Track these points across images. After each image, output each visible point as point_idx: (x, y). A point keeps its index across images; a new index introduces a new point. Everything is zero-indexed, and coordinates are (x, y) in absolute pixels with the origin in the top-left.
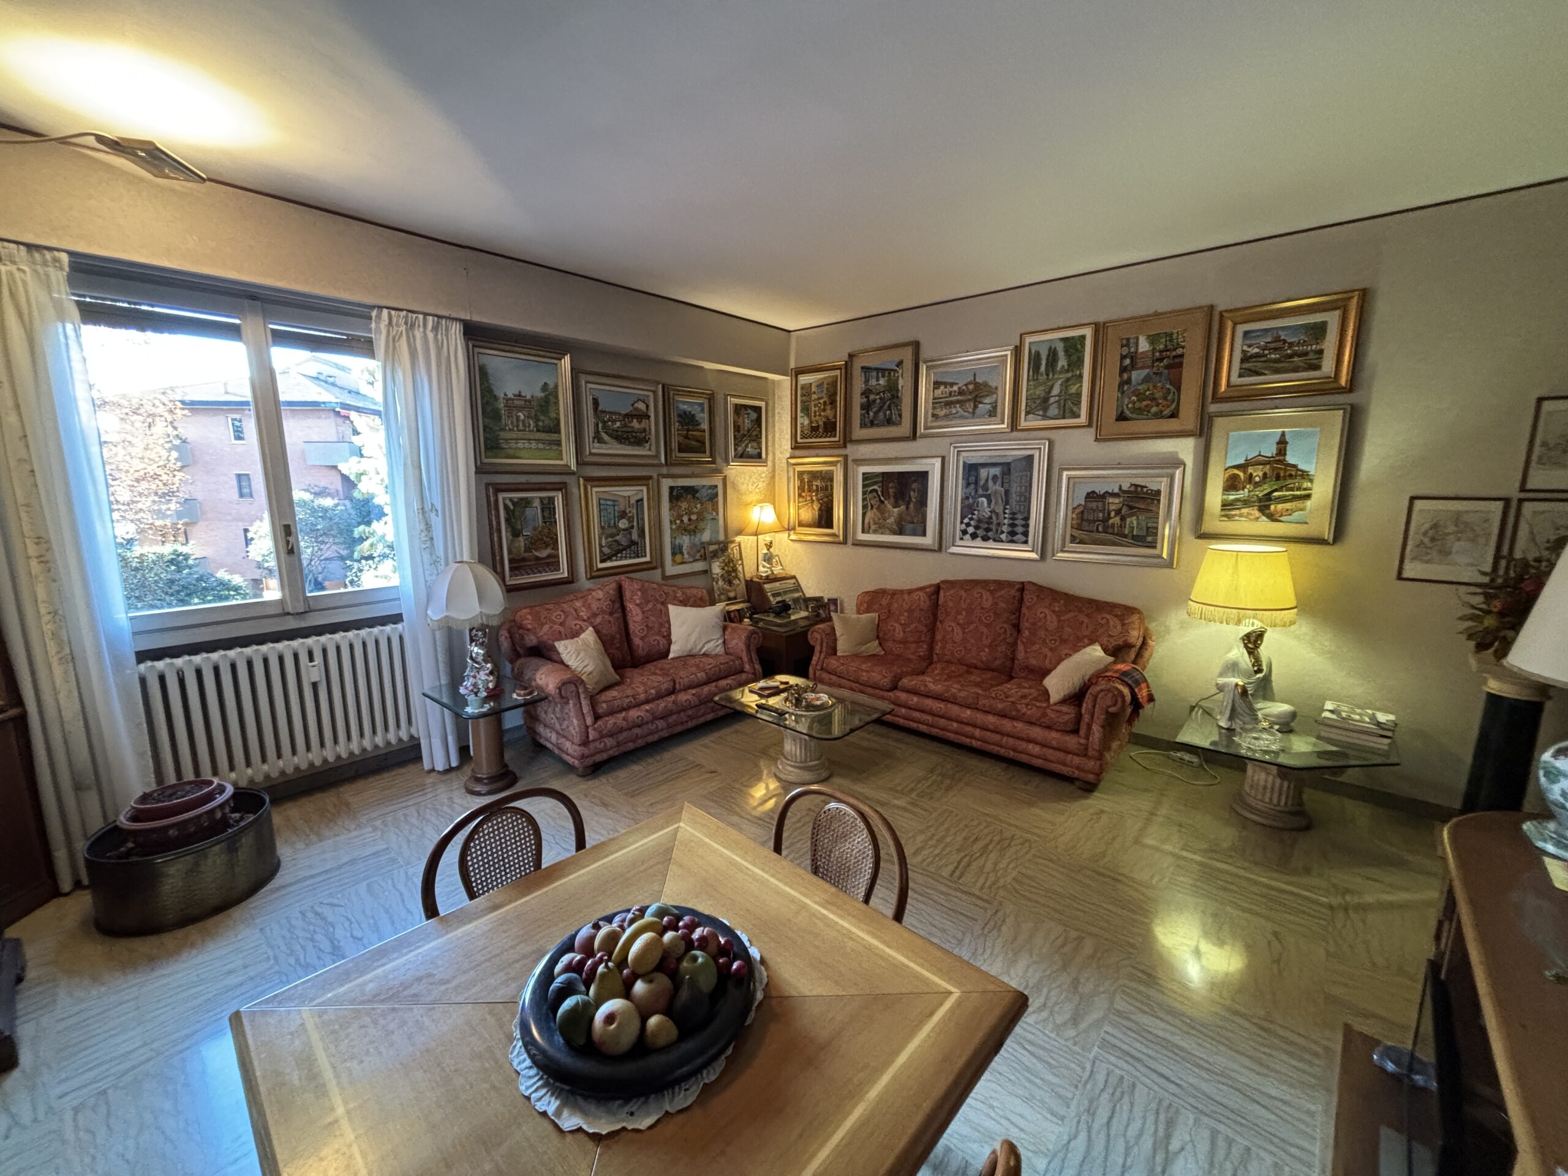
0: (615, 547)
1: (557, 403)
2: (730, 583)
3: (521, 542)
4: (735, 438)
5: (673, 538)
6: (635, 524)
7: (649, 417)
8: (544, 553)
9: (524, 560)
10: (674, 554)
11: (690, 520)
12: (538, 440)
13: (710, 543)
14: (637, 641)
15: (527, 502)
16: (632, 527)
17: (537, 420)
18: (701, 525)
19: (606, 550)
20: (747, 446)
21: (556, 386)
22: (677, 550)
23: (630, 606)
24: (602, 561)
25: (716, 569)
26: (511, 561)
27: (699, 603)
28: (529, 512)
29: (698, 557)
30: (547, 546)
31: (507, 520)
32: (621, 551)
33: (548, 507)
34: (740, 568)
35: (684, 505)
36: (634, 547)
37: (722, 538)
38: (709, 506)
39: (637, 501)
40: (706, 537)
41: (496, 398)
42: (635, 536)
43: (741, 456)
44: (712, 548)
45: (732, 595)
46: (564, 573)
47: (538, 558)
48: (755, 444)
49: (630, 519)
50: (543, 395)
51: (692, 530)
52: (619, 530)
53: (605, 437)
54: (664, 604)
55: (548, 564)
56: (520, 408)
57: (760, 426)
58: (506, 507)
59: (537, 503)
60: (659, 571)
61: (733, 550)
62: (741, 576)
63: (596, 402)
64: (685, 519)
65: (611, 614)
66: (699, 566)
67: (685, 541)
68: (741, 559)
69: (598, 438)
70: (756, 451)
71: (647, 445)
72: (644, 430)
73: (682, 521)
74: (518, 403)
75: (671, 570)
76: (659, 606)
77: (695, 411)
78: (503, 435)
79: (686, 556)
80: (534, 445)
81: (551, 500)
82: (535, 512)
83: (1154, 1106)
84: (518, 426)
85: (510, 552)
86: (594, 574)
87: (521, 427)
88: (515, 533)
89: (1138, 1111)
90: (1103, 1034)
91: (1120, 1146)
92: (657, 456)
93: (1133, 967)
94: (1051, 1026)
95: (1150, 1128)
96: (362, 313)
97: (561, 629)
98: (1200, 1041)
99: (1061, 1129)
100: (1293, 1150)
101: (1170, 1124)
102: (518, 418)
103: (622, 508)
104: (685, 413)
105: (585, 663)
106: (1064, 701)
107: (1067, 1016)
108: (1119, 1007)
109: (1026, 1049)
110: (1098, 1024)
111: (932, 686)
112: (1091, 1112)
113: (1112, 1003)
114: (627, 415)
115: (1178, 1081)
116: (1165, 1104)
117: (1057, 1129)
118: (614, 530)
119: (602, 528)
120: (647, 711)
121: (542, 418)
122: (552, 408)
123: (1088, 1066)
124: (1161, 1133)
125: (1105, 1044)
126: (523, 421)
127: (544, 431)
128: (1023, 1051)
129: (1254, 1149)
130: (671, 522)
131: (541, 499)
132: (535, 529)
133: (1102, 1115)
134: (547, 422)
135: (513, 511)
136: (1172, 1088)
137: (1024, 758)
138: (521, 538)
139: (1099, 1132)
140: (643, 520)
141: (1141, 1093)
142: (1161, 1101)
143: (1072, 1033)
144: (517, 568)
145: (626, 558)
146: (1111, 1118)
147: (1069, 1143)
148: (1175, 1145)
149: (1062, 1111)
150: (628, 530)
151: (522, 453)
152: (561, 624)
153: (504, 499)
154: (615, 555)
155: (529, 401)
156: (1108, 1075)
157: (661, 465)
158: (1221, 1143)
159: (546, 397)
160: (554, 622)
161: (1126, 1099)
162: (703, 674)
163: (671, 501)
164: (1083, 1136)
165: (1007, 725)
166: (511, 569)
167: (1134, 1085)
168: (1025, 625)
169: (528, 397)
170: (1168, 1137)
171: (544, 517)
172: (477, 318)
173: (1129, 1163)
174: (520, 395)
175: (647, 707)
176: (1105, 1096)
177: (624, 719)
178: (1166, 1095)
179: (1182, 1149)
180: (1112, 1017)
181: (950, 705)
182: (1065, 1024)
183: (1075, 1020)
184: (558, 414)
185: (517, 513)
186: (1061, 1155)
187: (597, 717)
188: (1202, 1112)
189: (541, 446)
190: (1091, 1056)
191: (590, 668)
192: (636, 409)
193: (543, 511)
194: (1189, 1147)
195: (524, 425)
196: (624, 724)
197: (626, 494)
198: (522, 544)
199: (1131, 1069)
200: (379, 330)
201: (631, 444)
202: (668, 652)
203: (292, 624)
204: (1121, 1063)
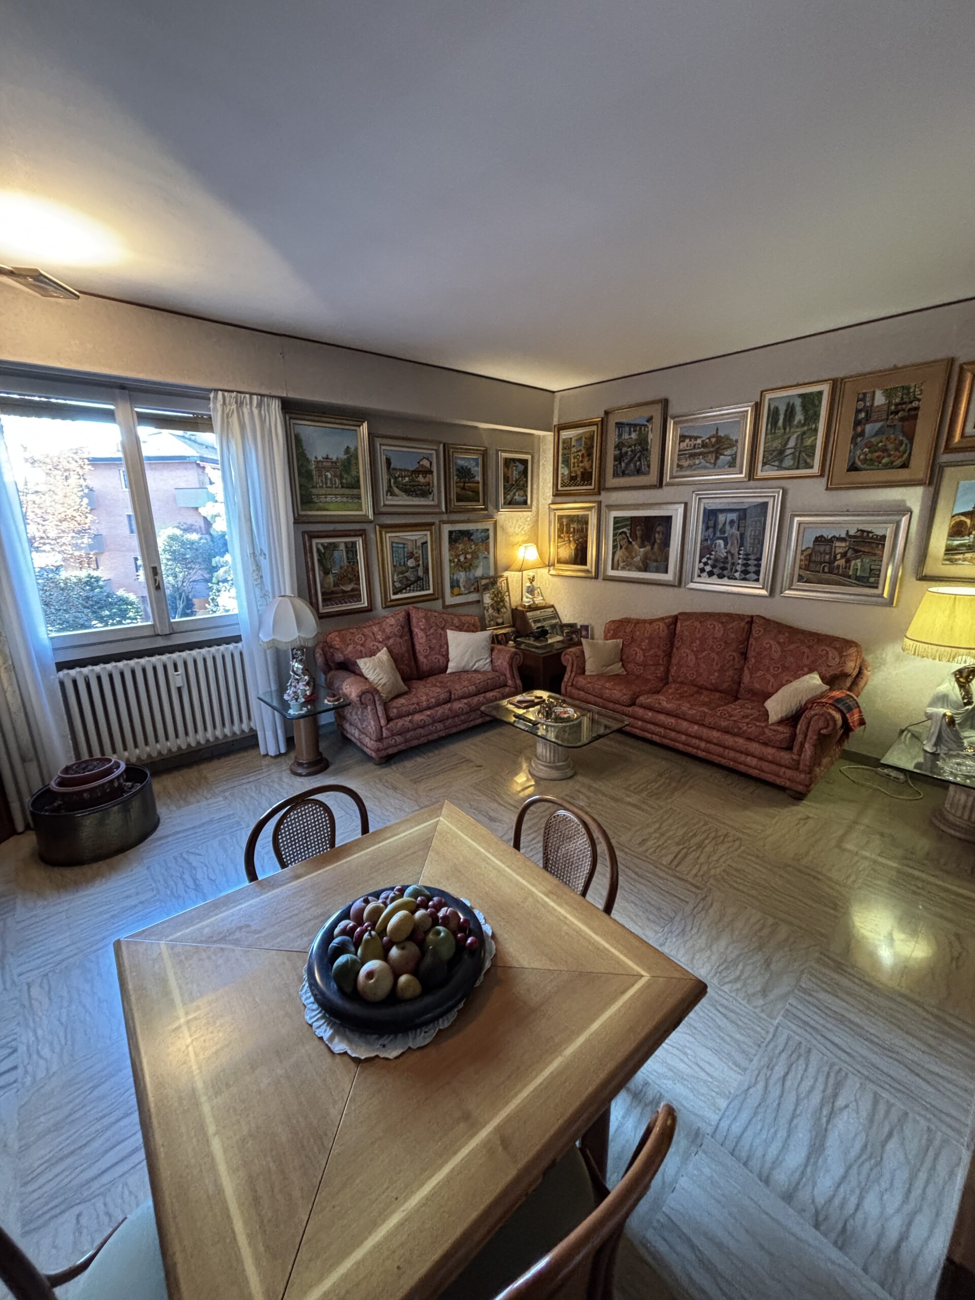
0: (405, 582)
1: (357, 464)
2: (498, 611)
3: (331, 579)
4: (505, 488)
5: (452, 574)
6: (421, 563)
7: (431, 472)
8: (348, 588)
9: (333, 593)
10: (452, 587)
11: (465, 558)
12: (343, 495)
13: (482, 578)
14: (421, 658)
15: (335, 546)
16: (419, 565)
17: (341, 478)
18: (476, 562)
19: (398, 585)
20: (515, 494)
21: (356, 449)
22: (454, 584)
23: (416, 630)
24: (395, 594)
25: (487, 599)
26: (323, 594)
27: (472, 628)
28: (336, 553)
29: (472, 589)
30: (351, 581)
31: (319, 561)
32: (409, 586)
33: (351, 549)
34: (507, 599)
35: (461, 546)
36: (420, 582)
37: (492, 573)
38: (482, 547)
39: (423, 544)
40: (479, 572)
41: (308, 461)
42: (421, 573)
43: (510, 503)
44: (484, 582)
45: (500, 621)
46: (365, 603)
47: (344, 592)
48: (522, 493)
49: (417, 560)
50: (345, 457)
51: (467, 566)
52: (408, 568)
53: (396, 490)
54: (443, 629)
55: (352, 596)
56: (328, 469)
57: (526, 477)
58: (318, 550)
59: (342, 547)
60: (440, 602)
61: (501, 583)
62: (508, 605)
63: (388, 462)
64: (462, 558)
65: (401, 637)
66: (473, 597)
67: (462, 576)
68: (508, 590)
69: (390, 491)
70: (522, 499)
71: (431, 497)
72: (429, 484)
73: (459, 560)
74: (326, 464)
75: (450, 600)
76: (440, 631)
77: (471, 464)
78: (314, 491)
79: (463, 589)
80: (339, 499)
81: (354, 544)
82: (341, 554)
83: (826, 1069)
84: (326, 483)
85: (322, 587)
86: (388, 604)
87: (329, 485)
88: (326, 572)
89: (812, 1071)
90: (788, 1006)
91: (791, 1098)
92: (439, 506)
93: (821, 953)
94: (743, 995)
95: (820, 1086)
96: (202, 395)
97: (363, 649)
98: (873, 1020)
99: (742, 1078)
100: (948, 1120)
101: (838, 1085)
102: (326, 476)
103: (410, 549)
104: (462, 467)
105: (380, 677)
106: (781, 722)
107: (758, 988)
108: (804, 985)
109: (719, 1011)
110: (784, 997)
111: (664, 704)
112: (770, 1067)
113: (798, 980)
114: (413, 472)
115: (848, 1050)
116: (837, 1068)
117: (739, 1077)
118: (404, 568)
119: (395, 566)
120: (428, 716)
121: (345, 476)
122: (353, 467)
123: (772, 1030)
124: (829, 1091)
125: (788, 1014)
126: (331, 479)
127: (347, 488)
128: (717, 1013)
129: (911, 1115)
130: (450, 561)
131: (346, 543)
132: (341, 568)
133: (779, 1071)
134: (349, 479)
135: (324, 554)
136: (844, 1056)
137: (742, 768)
138: (330, 576)
139: (775, 1084)
140: (427, 559)
141: (815, 1058)
142: (832, 1065)
143: (761, 1002)
144: (329, 600)
145: (413, 591)
146: (787, 1074)
147: (748, 1089)
148: (840, 1102)
149: (744, 1063)
150: (415, 568)
151: (331, 506)
152: (362, 645)
153: (317, 544)
154: (405, 588)
155: (335, 463)
156: (788, 1040)
157: (442, 513)
158: (882, 1108)
159: (348, 458)
160: (357, 644)
161: (802, 1062)
162: (474, 687)
163: (450, 543)
164: (760, 1086)
165: (729, 740)
166: (324, 600)
167: (809, 1051)
168: (751, 653)
169: (334, 459)
170: (835, 1096)
171: (348, 558)
172: (292, 395)
173: (798, 1112)
174: (327, 458)
175: (428, 713)
176: (784, 1056)
177: (410, 721)
178: (837, 1060)
179: (847, 1106)
180: (796, 991)
181: (680, 721)
182: (754, 994)
183: (764, 992)
184: (358, 472)
185: (327, 555)
186: (741, 1098)
187: (389, 720)
188: (867, 1078)
189: (345, 499)
190: (775, 1022)
191: (383, 681)
192: (422, 465)
193: (347, 553)
194: (853, 1106)
195: (331, 483)
196: (410, 725)
197: (413, 538)
198: (332, 580)
199: (808, 1036)
200: (216, 409)
201: (417, 496)
202: (446, 668)
203: (161, 643)
204: (799, 1031)
